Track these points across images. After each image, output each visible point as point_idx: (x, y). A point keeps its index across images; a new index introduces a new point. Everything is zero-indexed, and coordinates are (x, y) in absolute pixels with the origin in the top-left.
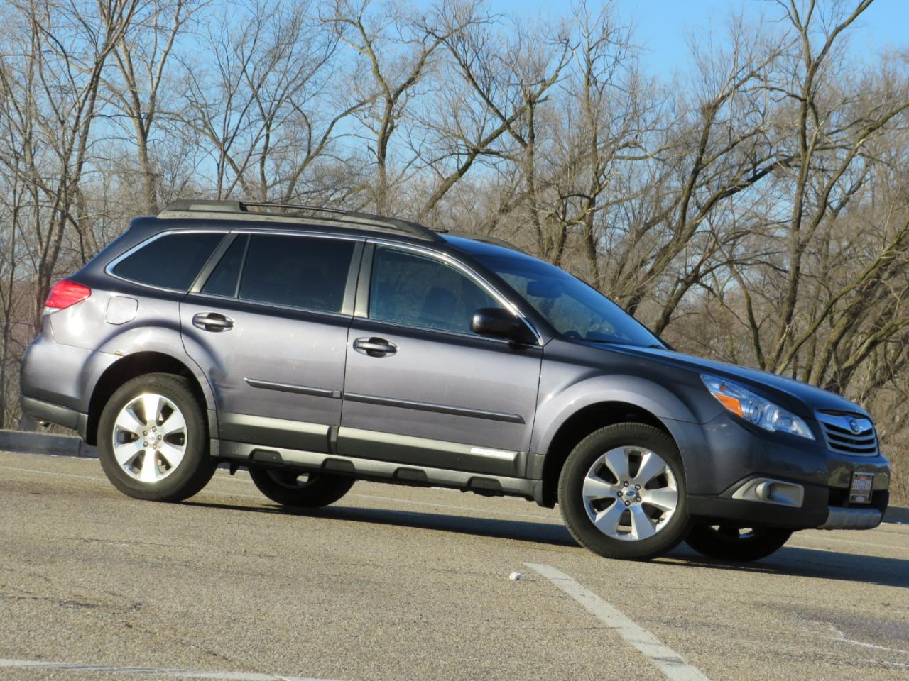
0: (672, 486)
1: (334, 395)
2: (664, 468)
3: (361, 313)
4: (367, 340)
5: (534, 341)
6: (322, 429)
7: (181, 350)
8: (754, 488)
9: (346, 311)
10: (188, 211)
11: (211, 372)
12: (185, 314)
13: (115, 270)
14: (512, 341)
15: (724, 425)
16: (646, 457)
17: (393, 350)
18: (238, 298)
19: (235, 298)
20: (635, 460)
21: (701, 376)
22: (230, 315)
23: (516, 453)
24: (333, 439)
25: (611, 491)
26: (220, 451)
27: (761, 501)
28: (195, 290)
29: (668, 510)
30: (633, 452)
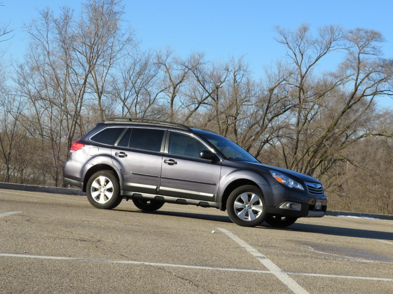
0: (261, 204)
1: (158, 177)
2: (259, 199)
3: (166, 152)
4: (168, 160)
5: (219, 160)
6: (155, 187)
7: (112, 163)
8: (286, 205)
9: (162, 151)
10: (114, 121)
11: (121, 170)
12: (113, 152)
13: (91, 139)
14: (212, 160)
15: (277, 186)
16: (253, 196)
17: (176, 163)
19: (128, 147)
20: (250, 196)
21: (270, 171)
22: (126, 153)
23: (214, 194)
24: (158, 190)
25: (243, 206)
26: (124, 193)
27: (288, 209)
28: (116, 145)
29: (260, 211)
30: (249, 194)
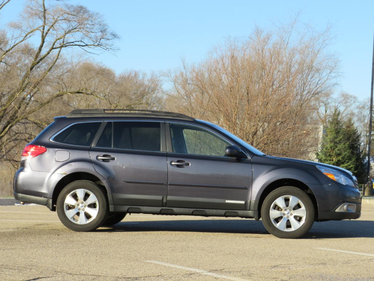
0: (303, 207)
1: (164, 184)
3: (169, 150)
6: (160, 198)
7: (93, 170)
8: (343, 207)
9: (162, 150)
10: (81, 114)
11: (108, 178)
12: (92, 156)
13: (54, 139)
14: (236, 158)
15: (330, 184)
16: (291, 198)
18: (114, 148)
19: (112, 148)
20: (287, 200)
21: (316, 166)
22: (112, 155)
23: (245, 201)
24: (165, 201)
25: (281, 213)
26: (114, 210)
27: (346, 212)
28: (93, 145)
